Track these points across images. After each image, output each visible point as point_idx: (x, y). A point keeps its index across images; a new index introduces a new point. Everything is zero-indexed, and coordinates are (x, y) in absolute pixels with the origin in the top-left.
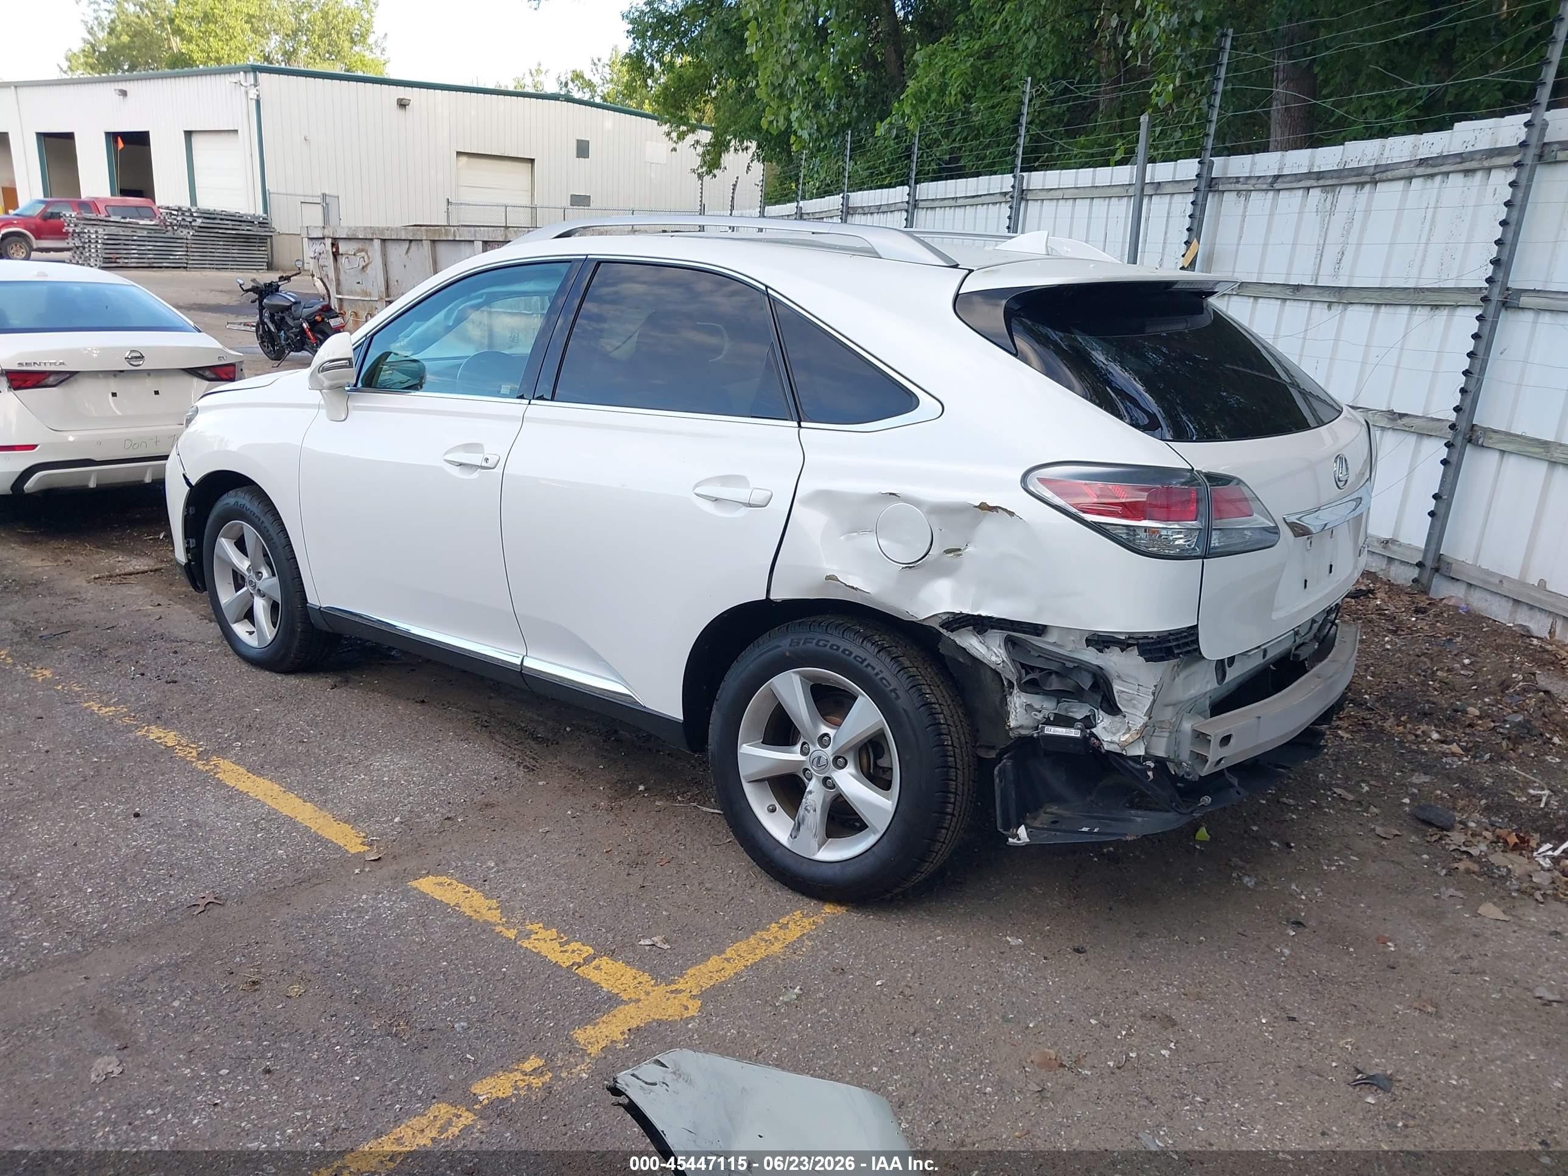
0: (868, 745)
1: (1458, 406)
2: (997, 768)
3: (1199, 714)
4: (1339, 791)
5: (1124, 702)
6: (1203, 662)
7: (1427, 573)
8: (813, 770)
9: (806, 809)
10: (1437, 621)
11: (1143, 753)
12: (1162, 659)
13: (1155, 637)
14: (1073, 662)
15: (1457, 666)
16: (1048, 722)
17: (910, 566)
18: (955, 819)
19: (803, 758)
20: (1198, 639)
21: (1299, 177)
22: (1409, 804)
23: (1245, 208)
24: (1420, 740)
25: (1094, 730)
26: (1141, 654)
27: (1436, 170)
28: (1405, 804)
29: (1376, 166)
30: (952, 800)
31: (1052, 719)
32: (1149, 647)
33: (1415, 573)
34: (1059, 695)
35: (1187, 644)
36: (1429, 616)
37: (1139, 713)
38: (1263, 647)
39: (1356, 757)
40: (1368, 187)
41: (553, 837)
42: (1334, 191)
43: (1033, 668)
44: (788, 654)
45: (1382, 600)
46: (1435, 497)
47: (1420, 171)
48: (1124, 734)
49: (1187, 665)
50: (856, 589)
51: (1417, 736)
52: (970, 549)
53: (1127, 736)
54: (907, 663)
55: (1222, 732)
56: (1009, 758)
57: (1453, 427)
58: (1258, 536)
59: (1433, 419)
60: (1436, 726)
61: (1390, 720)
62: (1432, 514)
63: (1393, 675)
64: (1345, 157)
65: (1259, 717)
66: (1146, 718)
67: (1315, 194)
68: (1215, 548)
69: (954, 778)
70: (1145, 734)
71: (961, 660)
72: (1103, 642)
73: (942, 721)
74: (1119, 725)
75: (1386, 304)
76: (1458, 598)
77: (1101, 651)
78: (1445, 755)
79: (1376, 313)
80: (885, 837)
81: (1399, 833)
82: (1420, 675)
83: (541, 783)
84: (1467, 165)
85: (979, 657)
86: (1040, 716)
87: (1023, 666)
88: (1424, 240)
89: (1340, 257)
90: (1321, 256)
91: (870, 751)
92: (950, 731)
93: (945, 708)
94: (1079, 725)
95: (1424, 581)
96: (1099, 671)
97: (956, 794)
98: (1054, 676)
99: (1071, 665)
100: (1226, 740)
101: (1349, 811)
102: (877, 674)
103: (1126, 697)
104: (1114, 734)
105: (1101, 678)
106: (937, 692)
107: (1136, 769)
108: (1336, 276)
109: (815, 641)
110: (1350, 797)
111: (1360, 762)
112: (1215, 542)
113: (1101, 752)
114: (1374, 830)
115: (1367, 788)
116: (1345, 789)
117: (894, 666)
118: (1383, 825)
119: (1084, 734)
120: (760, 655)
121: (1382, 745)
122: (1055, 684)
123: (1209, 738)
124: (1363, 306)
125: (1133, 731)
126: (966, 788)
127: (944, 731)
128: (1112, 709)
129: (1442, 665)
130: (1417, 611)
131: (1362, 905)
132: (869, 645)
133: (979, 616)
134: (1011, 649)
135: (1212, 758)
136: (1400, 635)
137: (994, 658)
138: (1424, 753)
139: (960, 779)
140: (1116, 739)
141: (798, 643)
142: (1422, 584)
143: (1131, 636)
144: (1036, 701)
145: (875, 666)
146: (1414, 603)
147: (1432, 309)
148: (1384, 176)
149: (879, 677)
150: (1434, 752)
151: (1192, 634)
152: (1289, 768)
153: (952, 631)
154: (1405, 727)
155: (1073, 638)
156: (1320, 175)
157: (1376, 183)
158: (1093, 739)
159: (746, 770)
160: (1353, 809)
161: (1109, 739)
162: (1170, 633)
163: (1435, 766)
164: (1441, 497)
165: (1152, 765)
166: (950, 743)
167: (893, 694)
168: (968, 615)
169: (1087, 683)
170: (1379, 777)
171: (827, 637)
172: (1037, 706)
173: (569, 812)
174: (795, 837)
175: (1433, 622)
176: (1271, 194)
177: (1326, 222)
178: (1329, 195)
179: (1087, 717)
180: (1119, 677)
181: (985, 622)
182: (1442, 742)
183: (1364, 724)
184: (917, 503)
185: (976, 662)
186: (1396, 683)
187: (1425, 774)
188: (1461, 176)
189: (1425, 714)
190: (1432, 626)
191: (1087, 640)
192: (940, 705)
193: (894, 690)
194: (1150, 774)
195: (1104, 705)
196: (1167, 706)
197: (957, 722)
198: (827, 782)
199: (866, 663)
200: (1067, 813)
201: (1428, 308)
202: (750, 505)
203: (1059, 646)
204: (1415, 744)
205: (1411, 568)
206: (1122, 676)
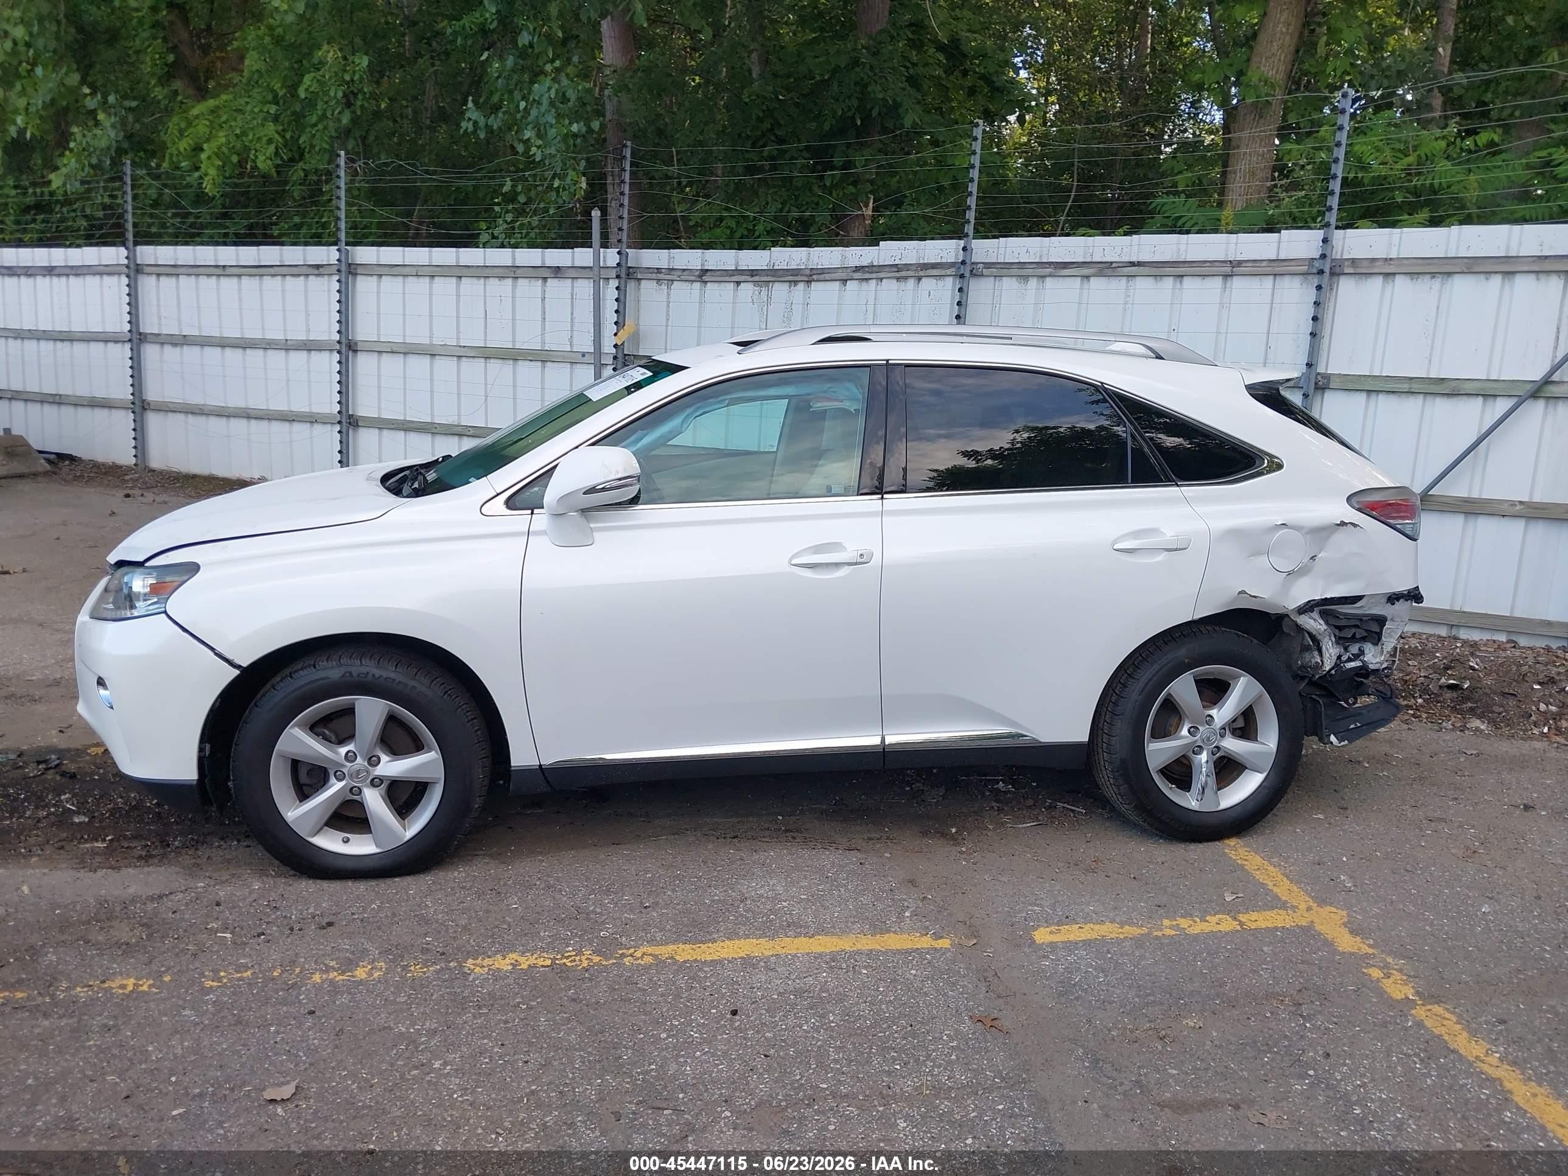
9: (1207, 775)
14: (1366, 616)
17: (1289, 573)
21: (729, 272)
23: (668, 294)
29: (812, 269)
37: (1392, 640)
40: (801, 286)
43: (1344, 627)
48: (1382, 656)
50: (1256, 597)
52: (1321, 554)
64: (773, 260)
67: (748, 287)
72: (1397, 597)
77: (1393, 604)
80: (1272, 772)
84: (901, 273)
87: (1337, 627)
94: (1361, 657)
96: (1383, 618)
99: (1366, 619)
104: (1378, 657)
133: (1325, 599)
134: (1326, 618)
137: (1318, 627)
148: (819, 277)
153: (1302, 614)
156: (749, 272)
157: (811, 282)
159: (1153, 763)
168: (1319, 600)
173: (964, 863)
176: (698, 285)
178: (762, 289)
188: (894, 282)
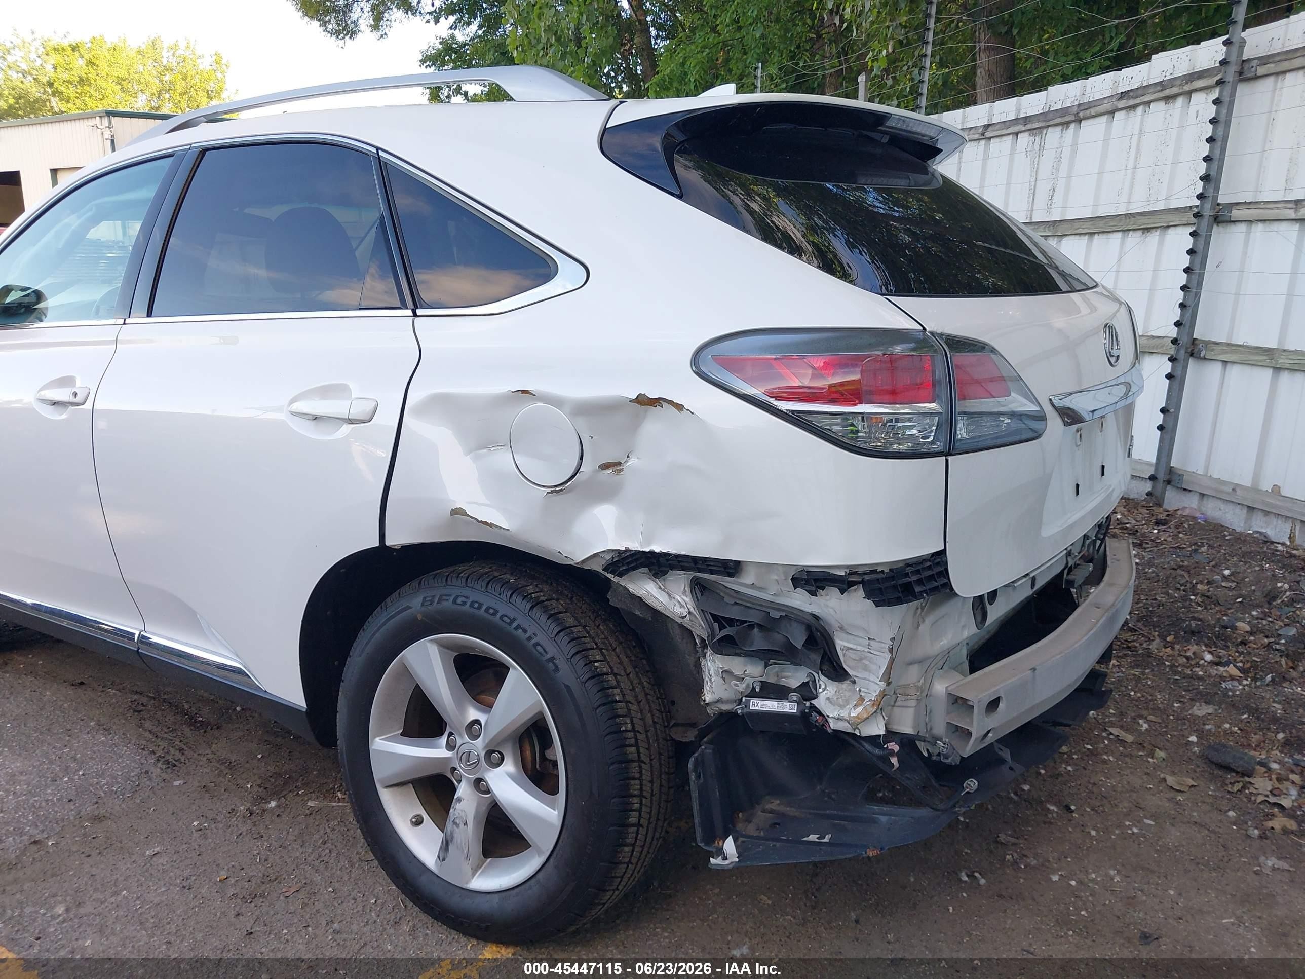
0: (532, 730)
1: (1178, 321)
2: (692, 759)
3: (954, 669)
4: (1115, 731)
5: (851, 663)
6: (956, 599)
7: (1160, 485)
8: (461, 770)
9: (454, 823)
10: (1179, 532)
11: (882, 732)
12: (899, 601)
13: (886, 570)
14: (778, 610)
15: (1217, 577)
16: (753, 694)
17: (558, 489)
18: (642, 831)
19: (449, 754)
20: (947, 570)
21: (1008, 123)
22: (1197, 743)
24: (1193, 663)
25: (814, 702)
26: (868, 596)
27: (1138, 101)
28: (1192, 742)
29: (1079, 105)
30: (636, 806)
31: (757, 690)
32: (878, 586)
33: (1148, 486)
34: (766, 656)
35: (931, 578)
36: (1170, 527)
37: (872, 678)
38: (1032, 575)
39: (1126, 687)
40: (1072, 126)
41: (161, 861)
42: (1041, 133)
43: (731, 622)
44: (420, 617)
45: (1122, 514)
46: (1163, 411)
47: (1122, 104)
48: (856, 706)
49: (935, 605)
50: (491, 525)
51: (1188, 658)
52: (633, 461)
53: (860, 709)
54: (571, 621)
55: (987, 696)
56: (710, 742)
57: (1175, 341)
58: (1016, 425)
59: (1153, 337)
60: (1206, 645)
61: (1155, 642)
62: (1160, 428)
63: (1150, 591)
64: (1049, 101)
65: (1034, 670)
66: (883, 685)
67: (1024, 138)
68: (961, 440)
69: (637, 775)
70: (883, 704)
71: (638, 613)
72: (816, 580)
73: (617, 698)
74: (847, 694)
75: (1099, 233)
76: (1192, 508)
77: (813, 594)
78: (1223, 679)
79: (1090, 241)
80: (552, 860)
81: (1195, 784)
82: (1179, 589)
83: (176, 783)
84: (1167, 92)
85: (659, 608)
86: (742, 687)
87: (716, 618)
88: (1131, 166)
89: (1051, 194)
90: (1034, 195)
91: (535, 739)
92: (629, 710)
93: (623, 680)
94: (794, 696)
95: (1158, 493)
96: (813, 621)
97: (641, 796)
98: (756, 630)
99: (776, 614)
100: (994, 704)
101: (1131, 756)
102: (530, 638)
103: (853, 656)
104: (842, 707)
105: (819, 631)
106: (612, 658)
107: (874, 755)
108: (1049, 209)
109: (452, 599)
110: (1129, 738)
111: (1132, 693)
112: (962, 432)
113: (826, 731)
114: (1164, 780)
115: (1145, 726)
116: (1121, 727)
117: (552, 627)
118: (1173, 773)
119: (802, 708)
120: (389, 619)
121: (1153, 670)
122: (758, 641)
123: (971, 703)
124: (1077, 237)
125: (867, 703)
126: (656, 786)
127: (620, 712)
128: (838, 673)
129: (1201, 578)
130: (1158, 523)
131: (1172, 893)
132: (519, 599)
133: (652, 553)
134: (699, 595)
135: (976, 732)
136: (1145, 549)
137: (678, 610)
138: (1200, 678)
139: (646, 776)
140: (844, 714)
141: (432, 602)
142: (1156, 497)
143: (852, 571)
144: (737, 665)
145: (527, 628)
146: (1153, 515)
147: (1143, 233)
148: (1088, 113)
149: (533, 641)
150: (1210, 676)
151: (938, 563)
152: (1069, 726)
153: (620, 575)
154: (1173, 648)
155: (776, 577)
156: (1027, 120)
157: (1081, 121)
158: (814, 714)
159: (380, 771)
160: (1135, 753)
161: (836, 714)
162: (908, 563)
163: (1216, 693)
164: (1168, 411)
165: (896, 748)
166: (629, 726)
167: (551, 665)
168: (638, 552)
169: (799, 639)
170: (1156, 710)
171: (466, 592)
172: (738, 672)
173: (195, 824)
174: (444, 860)
175: (1175, 533)
176: (983, 142)
177: (1036, 163)
178: (1037, 138)
179: (805, 684)
180: (841, 628)
181: (662, 560)
182: (1217, 664)
183: (1129, 647)
184: (557, 402)
185: (657, 615)
186: (1156, 599)
187: (1207, 703)
188: (1162, 104)
189: (1193, 633)
190: (1175, 537)
191: (794, 579)
192: (615, 675)
193: (552, 659)
194: (894, 760)
195: (825, 668)
196: (911, 664)
197: (641, 696)
198: (479, 784)
199: (514, 625)
200: (791, 811)
201: (1140, 232)
202: (351, 421)
203: (761, 589)
204: (1188, 668)
205: (1143, 483)
206: (846, 627)
